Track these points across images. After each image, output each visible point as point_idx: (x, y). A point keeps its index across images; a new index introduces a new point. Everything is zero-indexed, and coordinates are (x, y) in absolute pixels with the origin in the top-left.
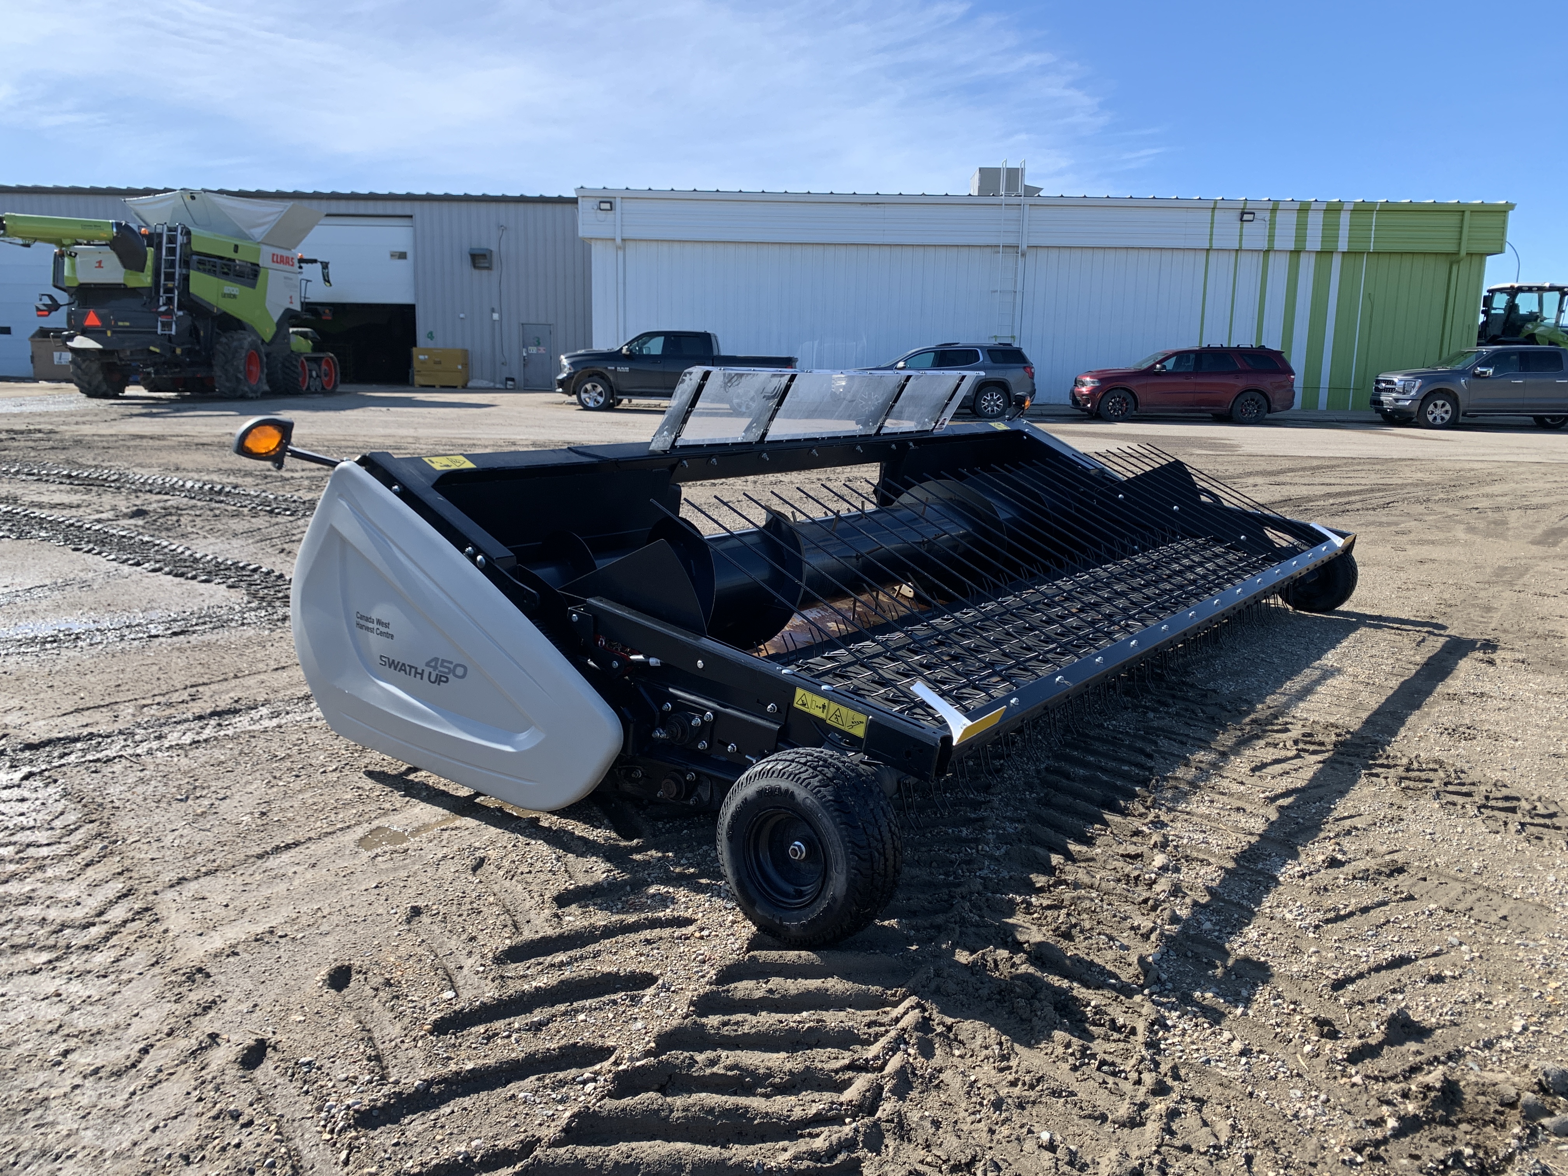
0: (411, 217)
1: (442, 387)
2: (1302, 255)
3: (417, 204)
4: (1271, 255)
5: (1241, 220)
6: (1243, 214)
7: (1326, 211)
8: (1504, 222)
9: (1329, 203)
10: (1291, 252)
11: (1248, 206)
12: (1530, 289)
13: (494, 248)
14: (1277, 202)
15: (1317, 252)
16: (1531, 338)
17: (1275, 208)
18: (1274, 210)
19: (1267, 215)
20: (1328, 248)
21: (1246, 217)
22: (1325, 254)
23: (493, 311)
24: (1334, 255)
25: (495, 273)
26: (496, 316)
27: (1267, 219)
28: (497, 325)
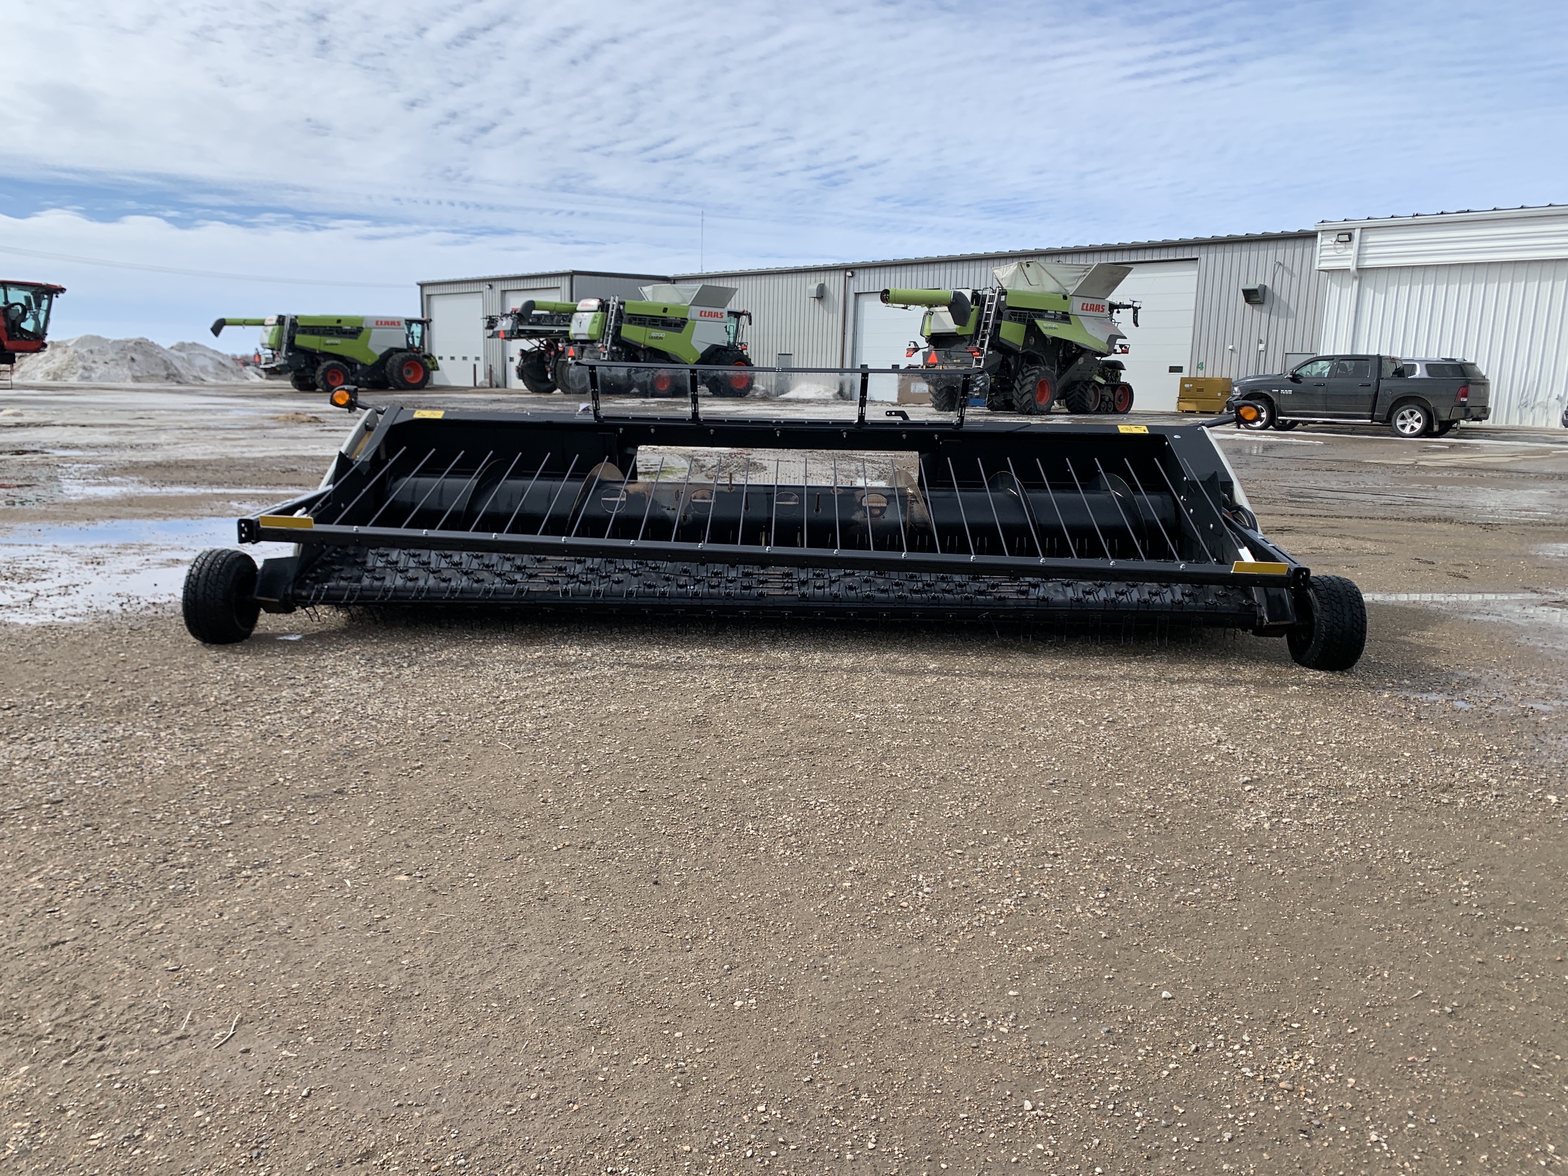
0: (1197, 259)
1: (1201, 412)
3: (1203, 249)
13: (1268, 284)
23: (1261, 342)
25: (1266, 307)
26: (1262, 347)
28: (1263, 354)
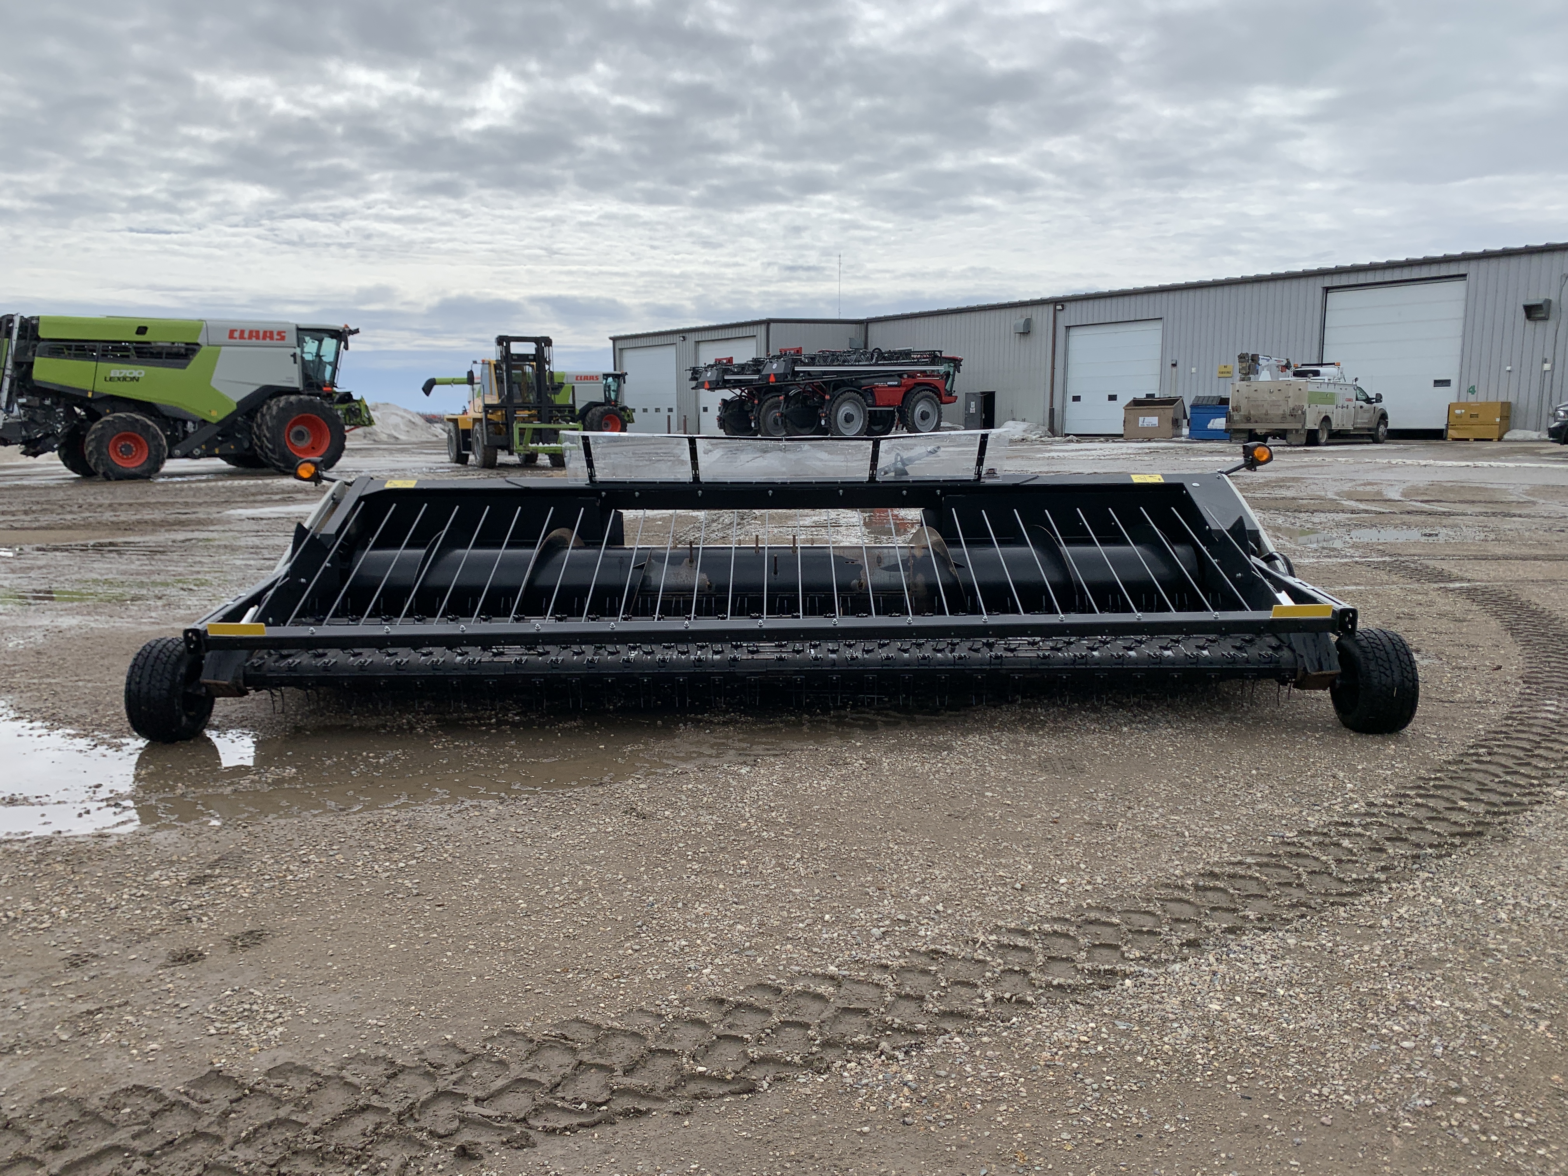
0: (1464, 275)
1: (1476, 440)
3: (1472, 263)
13: (1553, 297)
23: (1546, 362)
25: (1551, 324)
26: (1547, 367)
28: (1548, 375)
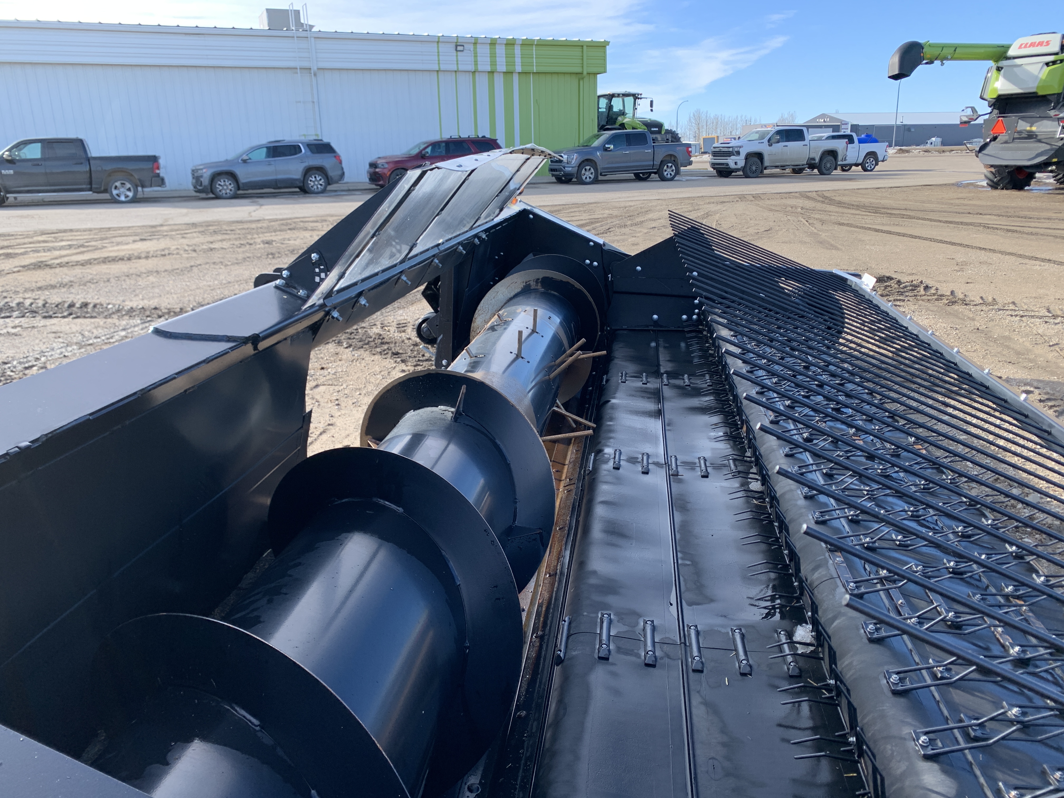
2: (495, 74)
4: (477, 74)
5: (456, 50)
6: (457, 46)
7: (506, 44)
8: (605, 52)
9: (508, 40)
10: (489, 72)
11: (459, 40)
12: (619, 95)
14: (476, 39)
15: (504, 72)
16: (623, 126)
17: (476, 42)
18: (475, 44)
19: (471, 47)
20: (510, 69)
21: (459, 48)
22: (508, 73)
24: (514, 74)
27: (472, 49)
